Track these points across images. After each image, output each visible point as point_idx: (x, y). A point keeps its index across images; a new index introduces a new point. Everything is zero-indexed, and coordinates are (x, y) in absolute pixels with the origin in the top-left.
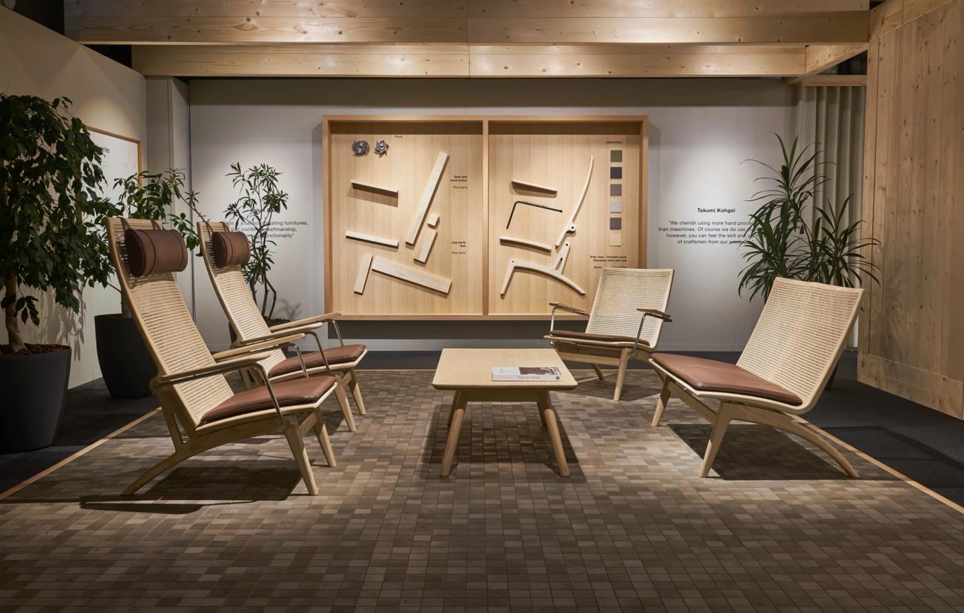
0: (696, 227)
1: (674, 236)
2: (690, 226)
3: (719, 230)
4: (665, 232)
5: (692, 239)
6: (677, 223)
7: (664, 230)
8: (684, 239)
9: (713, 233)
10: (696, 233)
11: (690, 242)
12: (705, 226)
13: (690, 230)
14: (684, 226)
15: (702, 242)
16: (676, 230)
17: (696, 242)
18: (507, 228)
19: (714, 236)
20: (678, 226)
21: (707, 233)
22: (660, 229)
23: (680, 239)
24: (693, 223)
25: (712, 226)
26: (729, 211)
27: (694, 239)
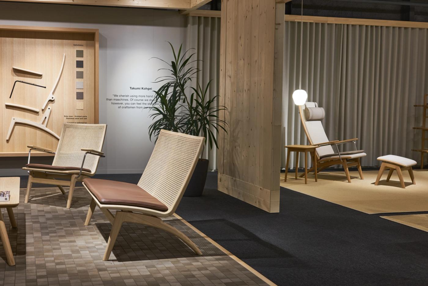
0: (129, 98)
1: (116, 104)
2: (125, 98)
3: (143, 100)
4: (111, 101)
5: (126, 105)
6: (117, 96)
7: (110, 100)
8: (122, 106)
9: (139, 102)
10: (129, 102)
11: (125, 108)
12: (134, 98)
13: (126, 100)
14: (122, 98)
15: (133, 108)
16: (117, 100)
17: (129, 108)
18: (10, 98)
19: (140, 104)
20: (118, 98)
21: (136, 102)
22: (107, 99)
23: (119, 105)
24: (127, 96)
25: (138, 98)
26: (149, 89)
27: (128, 106)
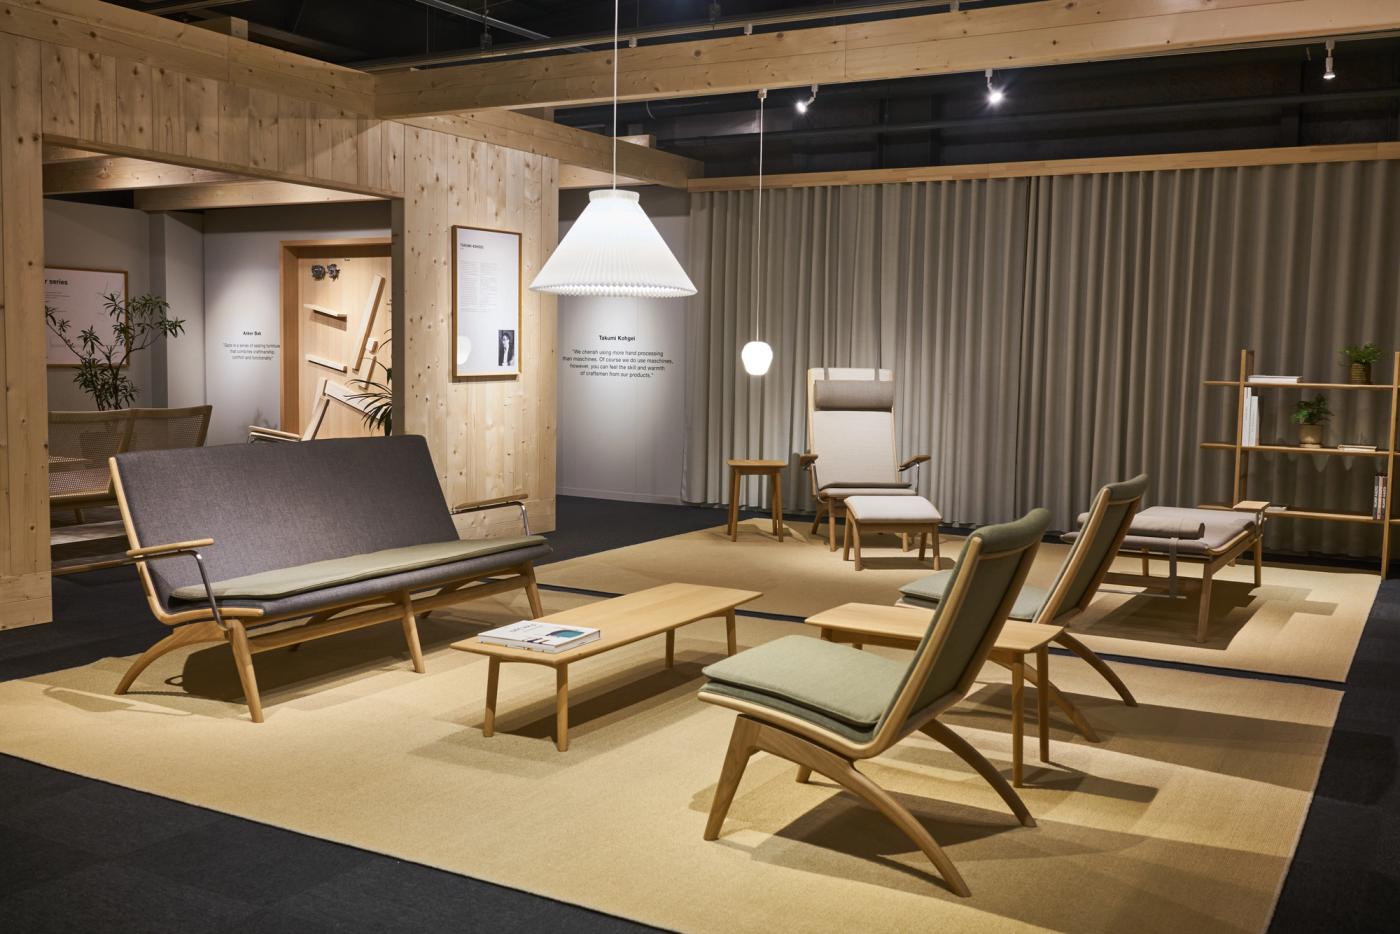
0: (597, 356)
1: (577, 366)
2: (592, 356)
3: (620, 360)
5: (594, 370)
6: (579, 352)
7: (569, 359)
8: (586, 370)
9: (613, 364)
10: (598, 363)
11: (592, 374)
12: (606, 356)
13: (593, 359)
14: (587, 356)
15: (604, 374)
16: (580, 359)
17: (597, 374)
19: (615, 367)
20: (581, 356)
21: (608, 364)
22: (564, 358)
23: (583, 369)
24: (594, 352)
25: (614, 356)
26: (630, 339)
27: (597, 371)
